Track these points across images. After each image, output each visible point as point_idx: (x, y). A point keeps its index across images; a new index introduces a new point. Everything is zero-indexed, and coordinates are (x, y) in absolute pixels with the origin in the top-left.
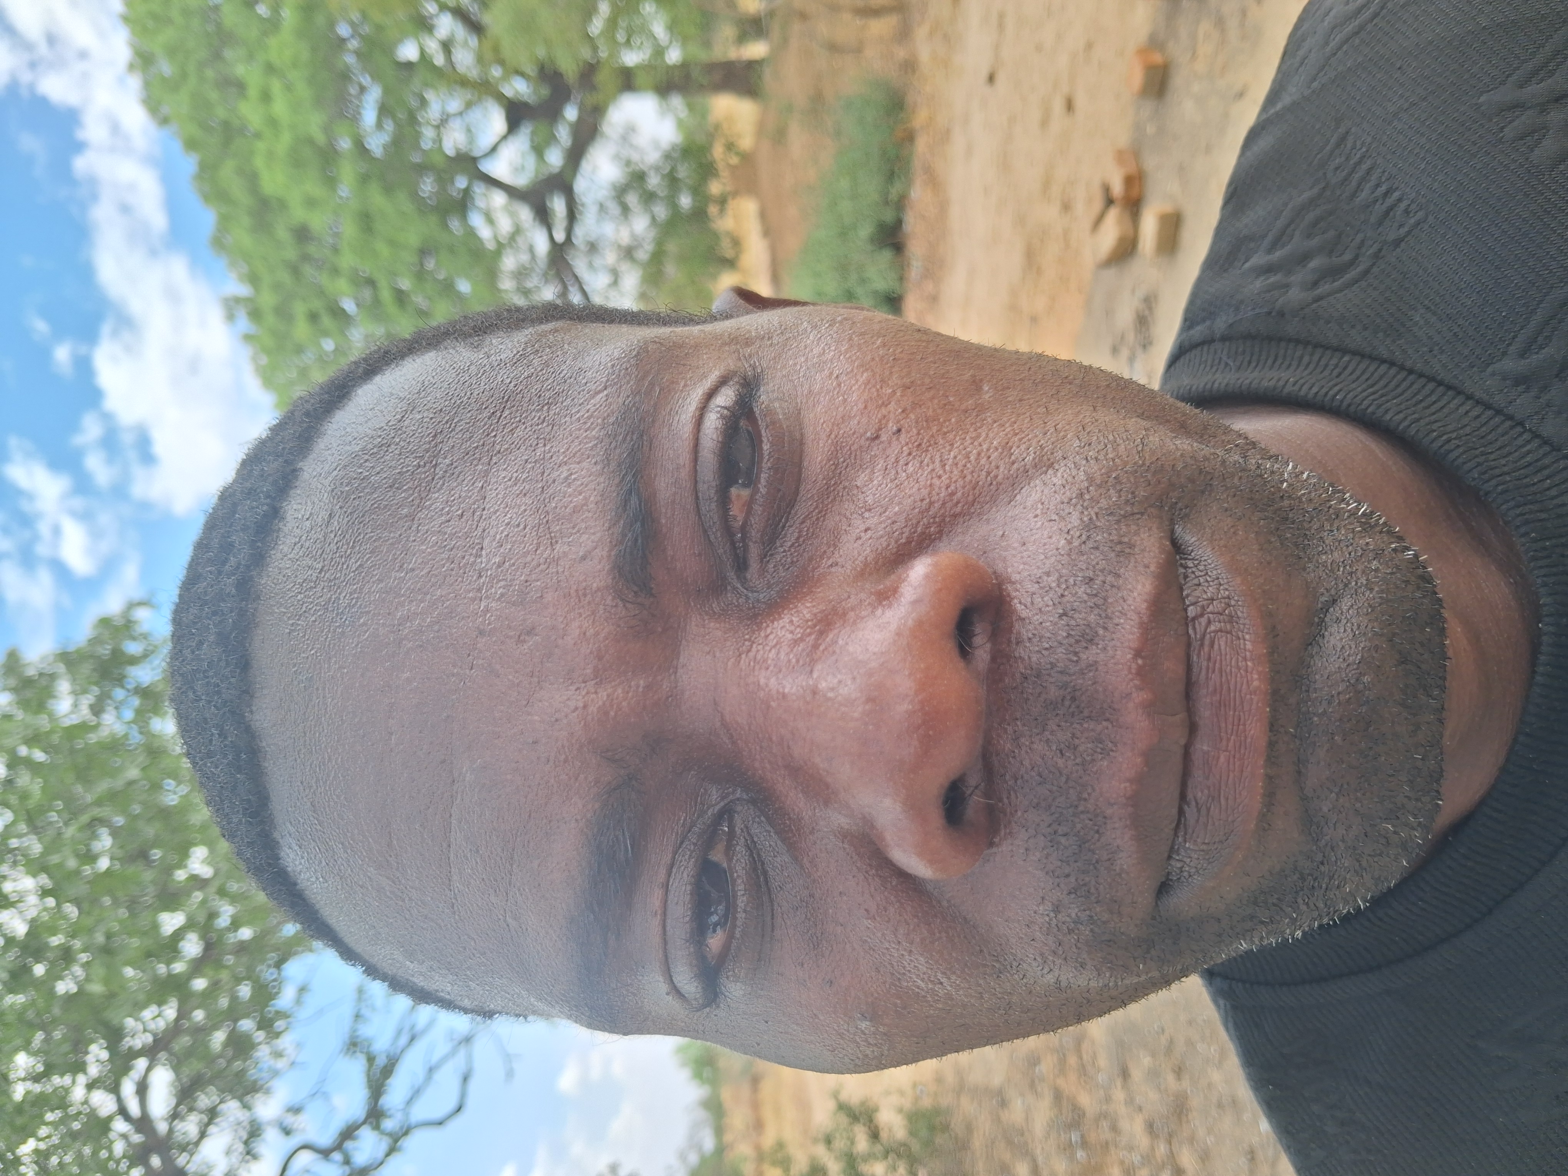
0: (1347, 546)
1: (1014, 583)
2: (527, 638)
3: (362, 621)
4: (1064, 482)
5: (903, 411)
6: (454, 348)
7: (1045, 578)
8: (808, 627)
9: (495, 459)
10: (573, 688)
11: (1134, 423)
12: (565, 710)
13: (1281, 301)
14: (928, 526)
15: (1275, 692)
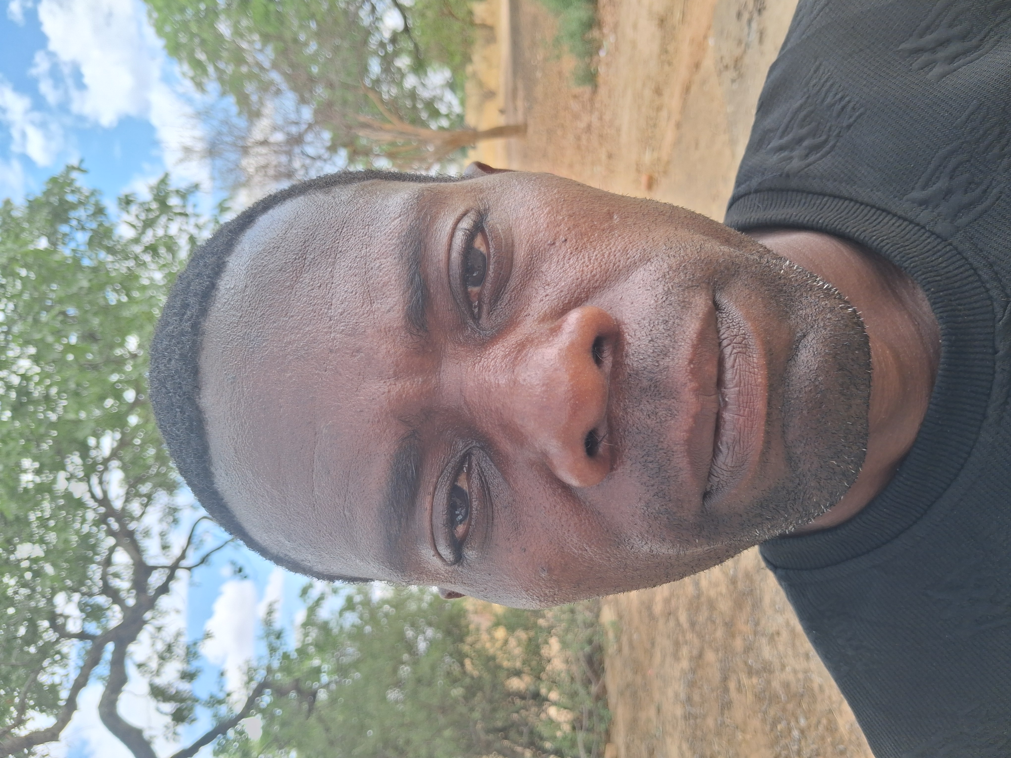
0: (815, 306)
1: (625, 324)
2: (357, 354)
3: (264, 344)
4: (656, 269)
5: (568, 229)
6: (314, 194)
7: (643, 321)
8: (513, 348)
9: (338, 256)
10: (383, 381)
11: (698, 238)
12: (378, 393)
13: (787, 168)
14: (580, 293)
15: (771, 385)
